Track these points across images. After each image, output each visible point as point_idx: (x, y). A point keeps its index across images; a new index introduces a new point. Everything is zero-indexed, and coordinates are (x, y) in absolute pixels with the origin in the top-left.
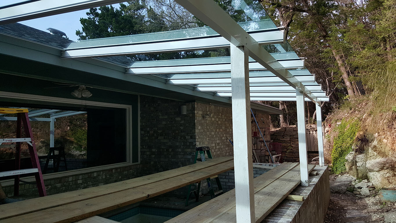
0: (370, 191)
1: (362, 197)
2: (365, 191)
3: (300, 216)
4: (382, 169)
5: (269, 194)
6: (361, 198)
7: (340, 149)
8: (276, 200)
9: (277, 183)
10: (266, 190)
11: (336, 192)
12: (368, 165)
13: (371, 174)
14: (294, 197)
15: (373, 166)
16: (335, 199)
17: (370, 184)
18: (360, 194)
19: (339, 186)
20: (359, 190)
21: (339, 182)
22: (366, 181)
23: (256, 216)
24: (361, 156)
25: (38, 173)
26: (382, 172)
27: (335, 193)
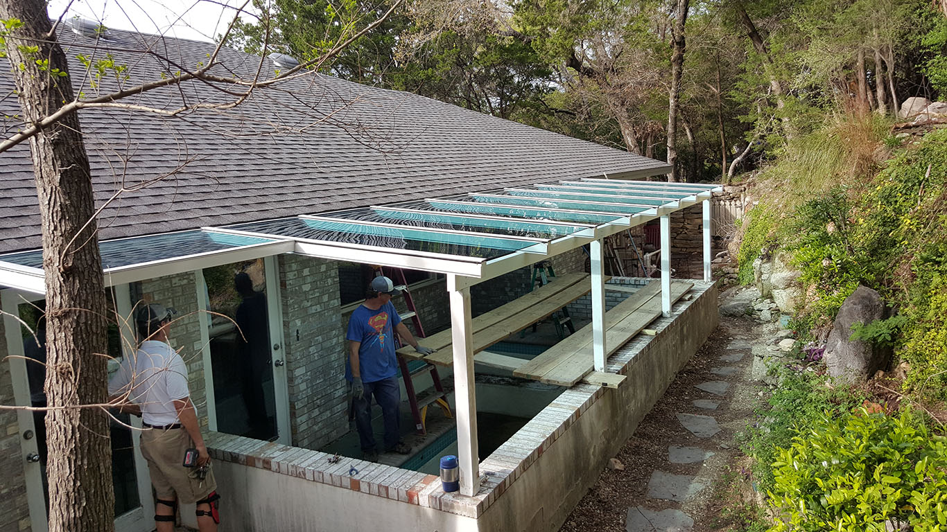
0: (772, 314)
1: (761, 322)
2: (766, 315)
3: (649, 349)
4: (789, 286)
5: (623, 330)
6: (760, 324)
7: (747, 248)
8: (628, 335)
9: (634, 315)
10: (621, 325)
11: (731, 315)
12: (773, 280)
13: (775, 293)
14: (647, 331)
15: (777, 281)
16: (725, 324)
17: (773, 306)
18: (759, 319)
19: (734, 307)
20: (759, 313)
21: (737, 300)
22: (768, 301)
23: (607, 350)
24: (767, 265)
25: (415, 316)
26: (789, 290)
27: (729, 316)
